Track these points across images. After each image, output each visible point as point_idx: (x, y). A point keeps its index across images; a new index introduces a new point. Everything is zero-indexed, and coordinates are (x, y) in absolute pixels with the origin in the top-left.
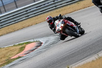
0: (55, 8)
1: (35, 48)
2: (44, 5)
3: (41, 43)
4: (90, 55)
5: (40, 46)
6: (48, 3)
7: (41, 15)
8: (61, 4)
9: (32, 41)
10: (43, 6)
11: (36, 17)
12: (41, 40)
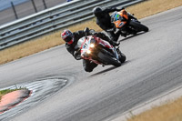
0: (53, 29)
1: (17, 101)
2: (34, 23)
3: (29, 92)
4: (116, 113)
5: (27, 97)
6: (41, 21)
7: (29, 42)
8: (64, 23)
9: (13, 87)
10: (32, 26)
11: (20, 46)
12: (29, 87)
